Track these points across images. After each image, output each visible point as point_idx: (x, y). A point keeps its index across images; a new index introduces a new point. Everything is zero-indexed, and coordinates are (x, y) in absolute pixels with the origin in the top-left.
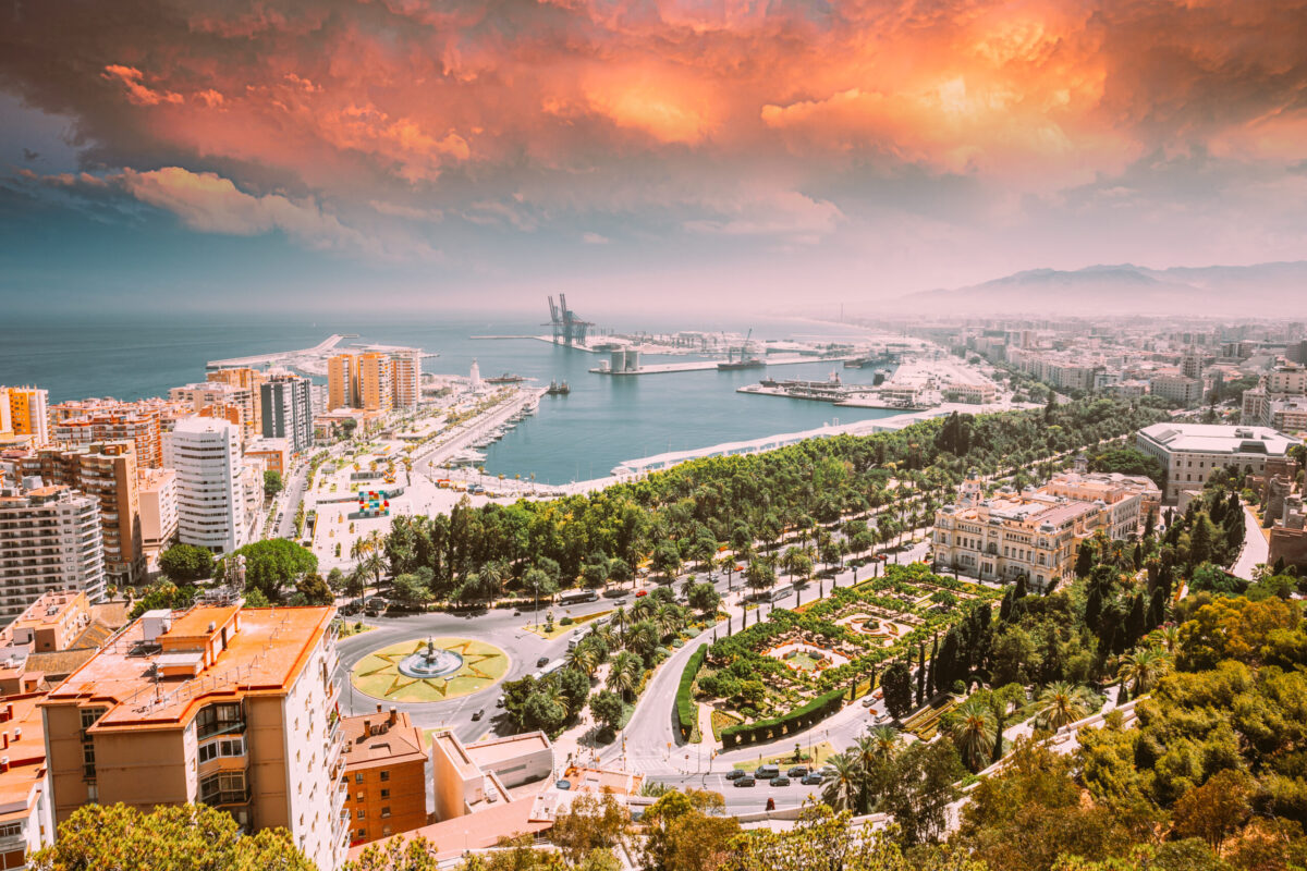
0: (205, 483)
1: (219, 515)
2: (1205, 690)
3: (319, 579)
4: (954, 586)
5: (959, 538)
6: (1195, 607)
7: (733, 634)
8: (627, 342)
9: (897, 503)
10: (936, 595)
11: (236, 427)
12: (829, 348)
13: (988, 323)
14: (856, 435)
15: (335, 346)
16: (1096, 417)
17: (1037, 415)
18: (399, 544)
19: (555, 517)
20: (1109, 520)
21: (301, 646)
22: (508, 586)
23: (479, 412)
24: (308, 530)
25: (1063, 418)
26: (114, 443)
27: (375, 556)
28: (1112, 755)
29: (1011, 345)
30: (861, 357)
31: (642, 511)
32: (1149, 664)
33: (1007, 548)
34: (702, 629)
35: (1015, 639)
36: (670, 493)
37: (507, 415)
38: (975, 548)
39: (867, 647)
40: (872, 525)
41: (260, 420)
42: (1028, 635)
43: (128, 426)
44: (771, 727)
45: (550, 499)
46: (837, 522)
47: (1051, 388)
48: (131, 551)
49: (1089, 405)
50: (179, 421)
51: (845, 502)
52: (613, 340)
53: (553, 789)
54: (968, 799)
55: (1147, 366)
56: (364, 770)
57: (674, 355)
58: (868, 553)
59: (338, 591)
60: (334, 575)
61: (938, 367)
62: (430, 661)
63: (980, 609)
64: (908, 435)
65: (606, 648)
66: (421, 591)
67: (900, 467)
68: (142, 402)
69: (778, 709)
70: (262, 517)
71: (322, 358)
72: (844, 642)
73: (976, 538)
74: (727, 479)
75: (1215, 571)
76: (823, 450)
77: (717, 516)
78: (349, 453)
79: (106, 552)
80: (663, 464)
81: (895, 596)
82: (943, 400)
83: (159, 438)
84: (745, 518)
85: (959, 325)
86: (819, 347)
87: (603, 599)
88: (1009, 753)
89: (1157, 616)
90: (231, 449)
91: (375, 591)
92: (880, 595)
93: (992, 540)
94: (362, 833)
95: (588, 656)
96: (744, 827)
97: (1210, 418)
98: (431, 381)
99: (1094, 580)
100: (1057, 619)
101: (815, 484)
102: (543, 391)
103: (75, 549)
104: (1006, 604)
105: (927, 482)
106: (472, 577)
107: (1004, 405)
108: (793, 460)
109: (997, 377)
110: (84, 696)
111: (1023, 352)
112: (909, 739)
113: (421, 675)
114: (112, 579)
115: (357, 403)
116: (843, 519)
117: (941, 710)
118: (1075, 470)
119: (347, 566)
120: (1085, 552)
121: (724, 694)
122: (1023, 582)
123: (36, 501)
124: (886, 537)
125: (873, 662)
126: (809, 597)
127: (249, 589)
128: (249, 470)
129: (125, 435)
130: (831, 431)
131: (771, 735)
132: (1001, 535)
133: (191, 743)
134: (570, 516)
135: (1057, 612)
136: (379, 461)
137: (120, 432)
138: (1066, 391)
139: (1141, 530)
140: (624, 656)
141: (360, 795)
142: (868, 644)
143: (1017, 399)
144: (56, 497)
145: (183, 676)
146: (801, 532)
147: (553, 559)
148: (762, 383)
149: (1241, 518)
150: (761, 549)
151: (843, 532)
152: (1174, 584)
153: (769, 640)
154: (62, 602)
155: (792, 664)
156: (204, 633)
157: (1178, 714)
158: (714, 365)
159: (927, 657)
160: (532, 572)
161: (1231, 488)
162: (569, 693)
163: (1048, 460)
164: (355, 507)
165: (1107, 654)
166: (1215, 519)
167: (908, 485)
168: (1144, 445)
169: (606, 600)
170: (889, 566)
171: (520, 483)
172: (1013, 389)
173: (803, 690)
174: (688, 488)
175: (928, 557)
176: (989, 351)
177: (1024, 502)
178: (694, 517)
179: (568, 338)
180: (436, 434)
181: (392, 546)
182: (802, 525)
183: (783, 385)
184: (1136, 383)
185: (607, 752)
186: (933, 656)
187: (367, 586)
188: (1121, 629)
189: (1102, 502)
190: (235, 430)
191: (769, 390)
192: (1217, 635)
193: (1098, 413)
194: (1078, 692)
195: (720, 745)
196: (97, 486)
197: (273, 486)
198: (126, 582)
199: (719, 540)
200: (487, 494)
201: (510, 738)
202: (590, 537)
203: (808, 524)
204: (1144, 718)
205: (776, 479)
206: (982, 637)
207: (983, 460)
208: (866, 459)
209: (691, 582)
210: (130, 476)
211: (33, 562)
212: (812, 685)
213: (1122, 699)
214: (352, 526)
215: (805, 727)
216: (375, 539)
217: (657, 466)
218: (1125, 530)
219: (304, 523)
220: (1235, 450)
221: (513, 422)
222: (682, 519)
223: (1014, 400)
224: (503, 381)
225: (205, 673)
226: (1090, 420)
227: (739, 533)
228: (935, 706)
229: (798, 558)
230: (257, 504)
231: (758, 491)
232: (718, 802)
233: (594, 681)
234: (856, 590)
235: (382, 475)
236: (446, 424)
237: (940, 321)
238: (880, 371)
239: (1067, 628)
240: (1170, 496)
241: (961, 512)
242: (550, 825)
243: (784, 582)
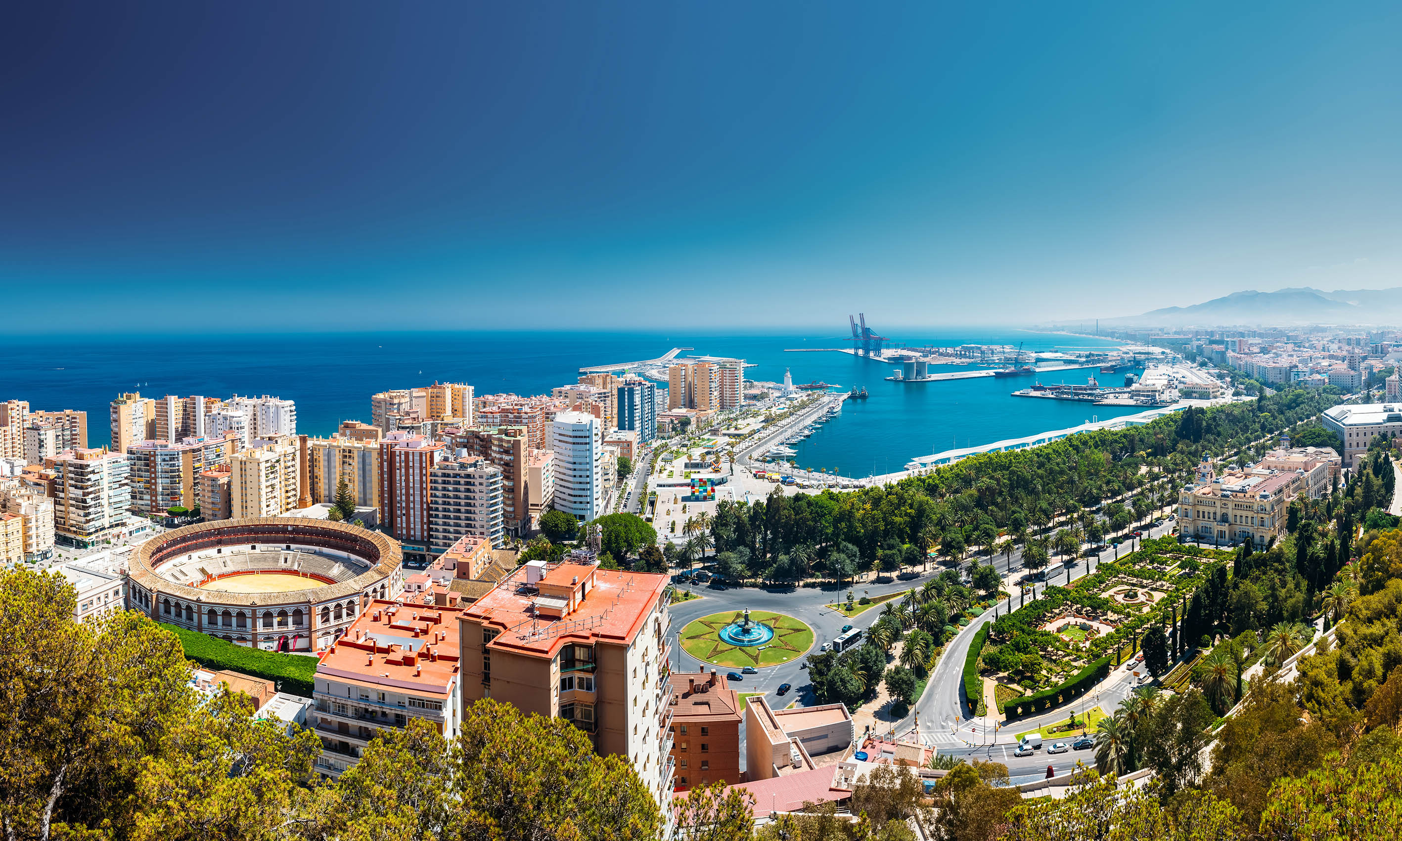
0: (575, 463)
1: (584, 489)
2: (1380, 606)
3: (657, 550)
4: (1197, 552)
5: (1198, 512)
6: (1368, 543)
7: (1012, 611)
8: (918, 354)
9: (1148, 486)
10: (1183, 562)
11: (599, 420)
12: (1087, 357)
13: (1212, 333)
14: (1112, 429)
15: (676, 357)
16: (1294, 405)
17: (1251, 406)
18: (722, 525)
19: (856, 506)
20: (1307, 484)
21: (641, 606)
22: (813, 567)
23: (791, 414)
24: (649, 508)
25: (1271, 407)
26: (514, 428)
27: (703, 534)
28: (1323, 676)
29: (1230, 351)
30: (1114, 363)
31: (931, 501)
32: (1342, 595)
33: (1236, 516)
34: (985, 608)
35: (1246, 593)
36: (955, 485)
37: (814, 417)
38: (1212, 519)
39: (1128, 615)
40: (1128, 507)
41: (616, 416)
42: (1255, 588)
43: (524, 416)
44: (1048, 697)
45: (852, 490)
46: (1099, 506)
47: (1261, 383)
48: (520, 511)
49: (1288, 395)
50: (558, 414)
51: (1105, 488)
52: (905, 353)
53: (852, 760)
54: (1216, 742)
55: (1325, 363)
56: (688, 724)
57: (958, 365)
58: (1126, 531)
59: (671, 562)
60: (669, 548)
61: (1174, 370)
62: (746, 631)
63: (1218, 570)
64: (1154, 427)
65: (900, 627)
66: (740, 567)
67: (1149, 455)
68: (533, 398)
69: (1054, 679)
70: (615, 494)
71: (665, 367)
72: (1109, 612)
73: (1212, 510)
74: (1004, 472)
75: (1379, 513)
76: (1085, 443)
77: (996, 504)
78: (685, 446)
79: (505, 510)
80: (949, 459)
81: (1150, 567)
82: (1180, 397)
83: (544, 426)
84: (1021, 506)
85: (1190, 336)
86: (1079, 356)
87: (897, 581)
88: (1247, 692)
89: (1345, 555)
90: (595, 438)
91: (701, 565)
92: (1137, 567)
93: (1224, 511)
94: (683, 780)
95: (884, 634)
96: (1024, 796)
97: (1368, 400)
98: (751, 387)
99: (1301, 534)
100: (1276, 570)
101: (1079, 473)
102: (845, 396)
103: (485, 505)
104: (1237, 562)
105: (1171, 466)
106: (783, 558)
107: (1228, 399)
108: (1060, 454)
109: (1221, 377)
110: (486, 618)
111: (1239, 356)
112: (1167, 694)
113: (736, 641)
114: (507, 531)
115: (691, 404)
116: (1104, 503)
117: (1192, 664)
118: (1282, 447)
119: (679, 541)
120: (1293, 512)
121: (1006, 669)
122: (1249, 542)
123: (463, 466)
124: (1140, 516)
125: (1134, 628)
126: (1078, 574)
127: (603, 553)
128: (607, 455)
129: (521, 422)
130: (1092, 427)
131: (1048, 705)
132: (1231, 505)
133: (555, 674)
134: (868, 506)
135: (1276, 564)
136: (708, 453)
137: (518, 420)
138: (1271, 385)
139: (1330, 489)
140: (916, 634)
141: (684, 746)
142: (1129, 612)
143: (1236, 394)
144: (475, 465)
145: (552, 617)
146: (1069, 516)
147: (853, 544)
148: (1032, 387)
149: (1392, 470)
150: (1035, 533)
151: (1104, 514)
152: (1354, 528)
153: (1045, 616)
154: (475, 543)
155: (1065, 636)
156: (569, 585)
157: (1364, 630)
158: (992, 373)
159: (1179, 618)
160: (835, 556)
161: (1384, 449)
162: (867, 668)
163: (1262, 441)
164: (687, 491)
165: (1314, 592)
166: (1376, 474)
167: (1156, 470)
168: (1328, 423)
169: (900, 582)
170: (1144, 541)
171: (826, 475)
172: (1233, 386)
173: (1075, 660)
174: (971, 480)
175: (1174, 531)
176: (1214, 356)
177: (1247, 476)
178: (976, 506)
179: (867, 351)
180: (754, 432)
181: (717, 527)
182: (1070, 510)
183: (1050, 389)
184: (1318, 377)
185: (899, 726)
186: (1183, 616)
187: (694, 560)
188: (1322, 571)
189: (1302, 470)
190: (598, 422)
191: (1038, 394)
192: (1384, 562)
193: (1295, 401)
194: (1295, 629)
195: (1003, 718)
196: (501, 459)
197: (624, 470)
198: (517, 535)
199: (999, 526)
200: (798, 485)
201: (814, 708)
202: (886, 525)
203: (1075, 509)
204: (1342, 638)
205: (1046, 471)
206: (1221, 594)
207: (1214, 444)
208: (1121, 449)
209: (975, 565)
210: (523, 453)
211: (459, 511)
212: (1084, 655)
213: (1327, 628)
214: (685, 507)
215: (1079, 695)
216: (703, 520)
217: (944, 461)
218: (1319, 490)
219: (647, 502)
220: (1385, 422)
221: (819, 423)
222: (965, 509)
223: (1234, 395)
224: (812, 388)
225: (569, 617)
226: (1290, 407)
227: (1016, 519)
228: (1187, 662)
229: (1067, 539)
230: (612, 483)
231: (1031, 482)
232: (1001, 772)
233: (890, 658)
234: (1117, 565)
235: (710, 466)
236: (764, 424)
237: (1176, 333)
238: (1130, 375)
239: (1283, 576)
240: (1347, 460)
241: (1199, 490)
242: (848, 795)
243: (1056, 562)
